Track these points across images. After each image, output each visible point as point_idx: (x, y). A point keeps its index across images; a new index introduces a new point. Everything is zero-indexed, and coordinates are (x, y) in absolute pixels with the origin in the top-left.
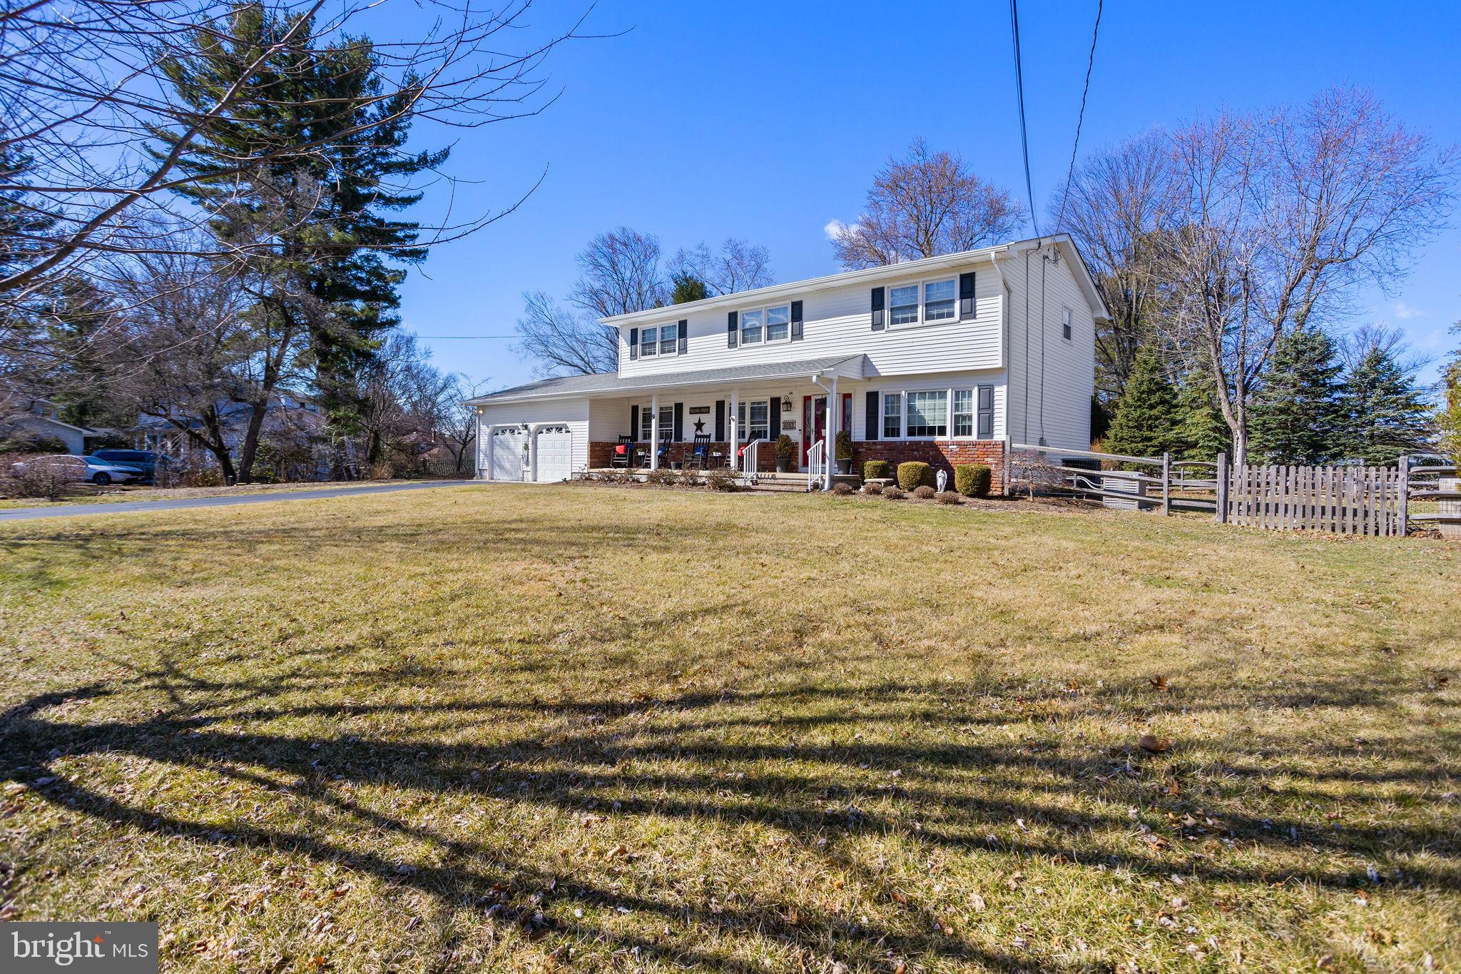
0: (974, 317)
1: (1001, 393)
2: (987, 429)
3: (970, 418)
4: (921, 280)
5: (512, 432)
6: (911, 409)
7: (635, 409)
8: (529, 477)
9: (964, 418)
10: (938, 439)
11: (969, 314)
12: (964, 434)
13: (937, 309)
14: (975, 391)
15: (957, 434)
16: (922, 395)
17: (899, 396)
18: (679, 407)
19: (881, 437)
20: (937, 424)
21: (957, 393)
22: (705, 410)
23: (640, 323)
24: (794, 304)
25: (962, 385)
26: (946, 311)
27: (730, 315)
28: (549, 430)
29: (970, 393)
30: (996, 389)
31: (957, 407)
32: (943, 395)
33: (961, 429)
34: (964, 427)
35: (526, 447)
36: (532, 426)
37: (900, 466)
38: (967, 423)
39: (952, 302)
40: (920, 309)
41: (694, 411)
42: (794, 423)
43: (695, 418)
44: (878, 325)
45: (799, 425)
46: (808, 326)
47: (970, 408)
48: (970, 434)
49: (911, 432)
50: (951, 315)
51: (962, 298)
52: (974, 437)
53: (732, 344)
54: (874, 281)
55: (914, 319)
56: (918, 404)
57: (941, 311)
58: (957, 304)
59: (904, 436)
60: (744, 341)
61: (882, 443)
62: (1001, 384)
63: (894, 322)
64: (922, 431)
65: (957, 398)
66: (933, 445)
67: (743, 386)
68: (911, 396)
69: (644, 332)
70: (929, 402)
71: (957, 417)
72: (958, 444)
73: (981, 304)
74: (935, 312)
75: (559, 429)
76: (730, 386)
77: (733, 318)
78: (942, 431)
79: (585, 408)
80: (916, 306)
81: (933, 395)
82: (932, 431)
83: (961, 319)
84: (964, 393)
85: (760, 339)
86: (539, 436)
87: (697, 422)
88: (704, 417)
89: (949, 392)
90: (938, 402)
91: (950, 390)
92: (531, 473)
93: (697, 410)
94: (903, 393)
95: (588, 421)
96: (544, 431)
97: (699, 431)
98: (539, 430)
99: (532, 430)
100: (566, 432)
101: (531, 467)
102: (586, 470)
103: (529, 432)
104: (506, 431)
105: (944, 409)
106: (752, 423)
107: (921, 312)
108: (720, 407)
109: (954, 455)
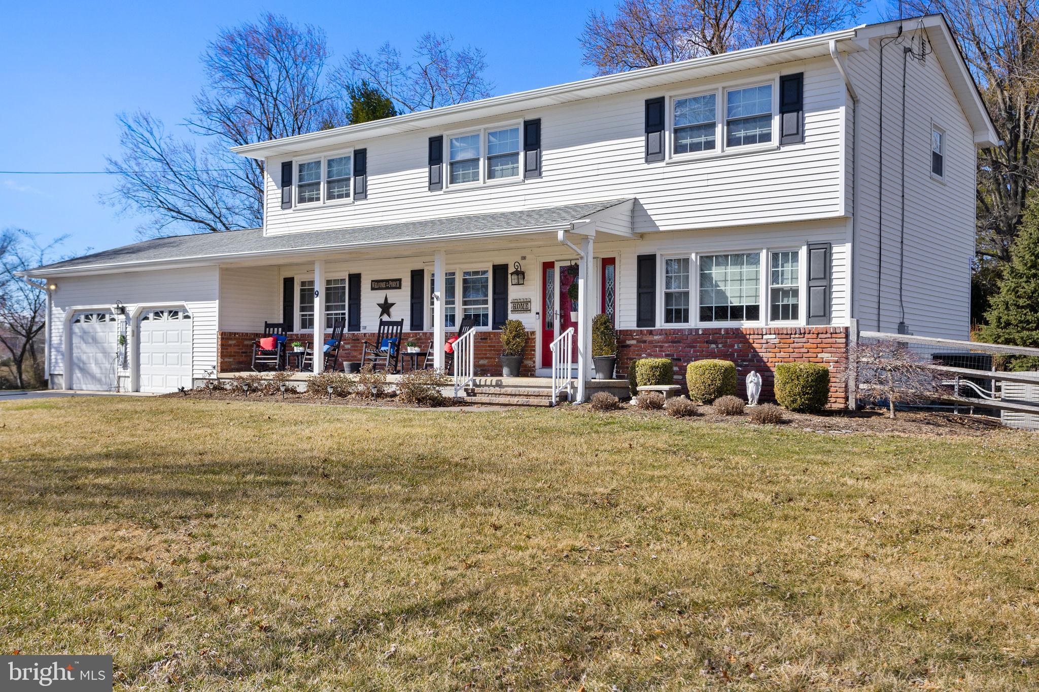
0: (802, 141)
1: (842, 255)
2: (821, 310)
3: (795, 293)
4: (720, 85)
5: (101, 317)
6: (705, 279)
7: (289, 283)
8: (127, 386)
9: (786, 293)
10: (746, 325)
11: (793, 135)
12: (786, 317)
13: (745, 130)
14: (803, 253)
15: (775, 317)
16: (723, 259)
17: (687, 261)
18: (355, 279)
19: (660, 322)
20: (745, 303)
21: (775, 256)
22: (395, 284)
23: (296, 153)
24: (527, 124)
25: (782, 243)
26: (757, 132)
27: (432, 140)
28: (158, 314)
29: (795, 255)
30: (835, 249)
31: (775, 277)
32: (753, 259)
33: (781, 311)
34: (786, 307)
35: (123, 341)
36: (132, 309)
37: (691, 367)
38: (791, 301)
39: (769, 117)
40: (719, 129)
41: (378, 285)
42: (528, 302)
43: (380, 296)
44: (653, 154)
45: (536, 306)
46: (548, 156)
47: (794, 278)
48: (795, 316)
49: (705, 315)
50: (766, 138)
51: (783, 112)
52: (801, 322)
53: (434, 184)
54: (650, 88)
55: (710, 145)
56: (716, 272)
57: (750, 133)
58: (776, 121)
59: (694, 322)
60: (453, 180)
61: (661, 332)
62: (842, 242)
63: (679, 149)
64: (722, 313)
65: (775, 264)
66: (738, 334)
67: (453, 248)
68: (706, 261)
69: (301, 167)
70: (732, 270)
71: (775, 293)
72: (778, 332)
73: (812, 120)
74: (742, 134)
75: (174, 313)
76: (429, 249)
77: (436, 146)
78: (753, 313)
79: (213, 281)
80: (712, 126)
81: (737, 259)
82: (736, 313)
83: (782, 143)
84: (785, 255)
85: (475, 177)
86: (144, 324)
87: (382, 302)
88: (392, 295)
89: (763, 255)
90: (746, 269)
91: (764, 251)
92: (130, 379)
93: (383, 285)
94: (693, 256)
95: (217, 301)
96: (151, 316)
97: (385, 316)
98: (143, 316)
99: (131, 314)
100: (185, 317)
101: (130, 371)
102: (215, 374)
103: (127, 318)
104: (92, 316)
105: (755, 279)
106: (465, 303)
107: (721, 133)
108: (418, 278)
109: (771, 348)
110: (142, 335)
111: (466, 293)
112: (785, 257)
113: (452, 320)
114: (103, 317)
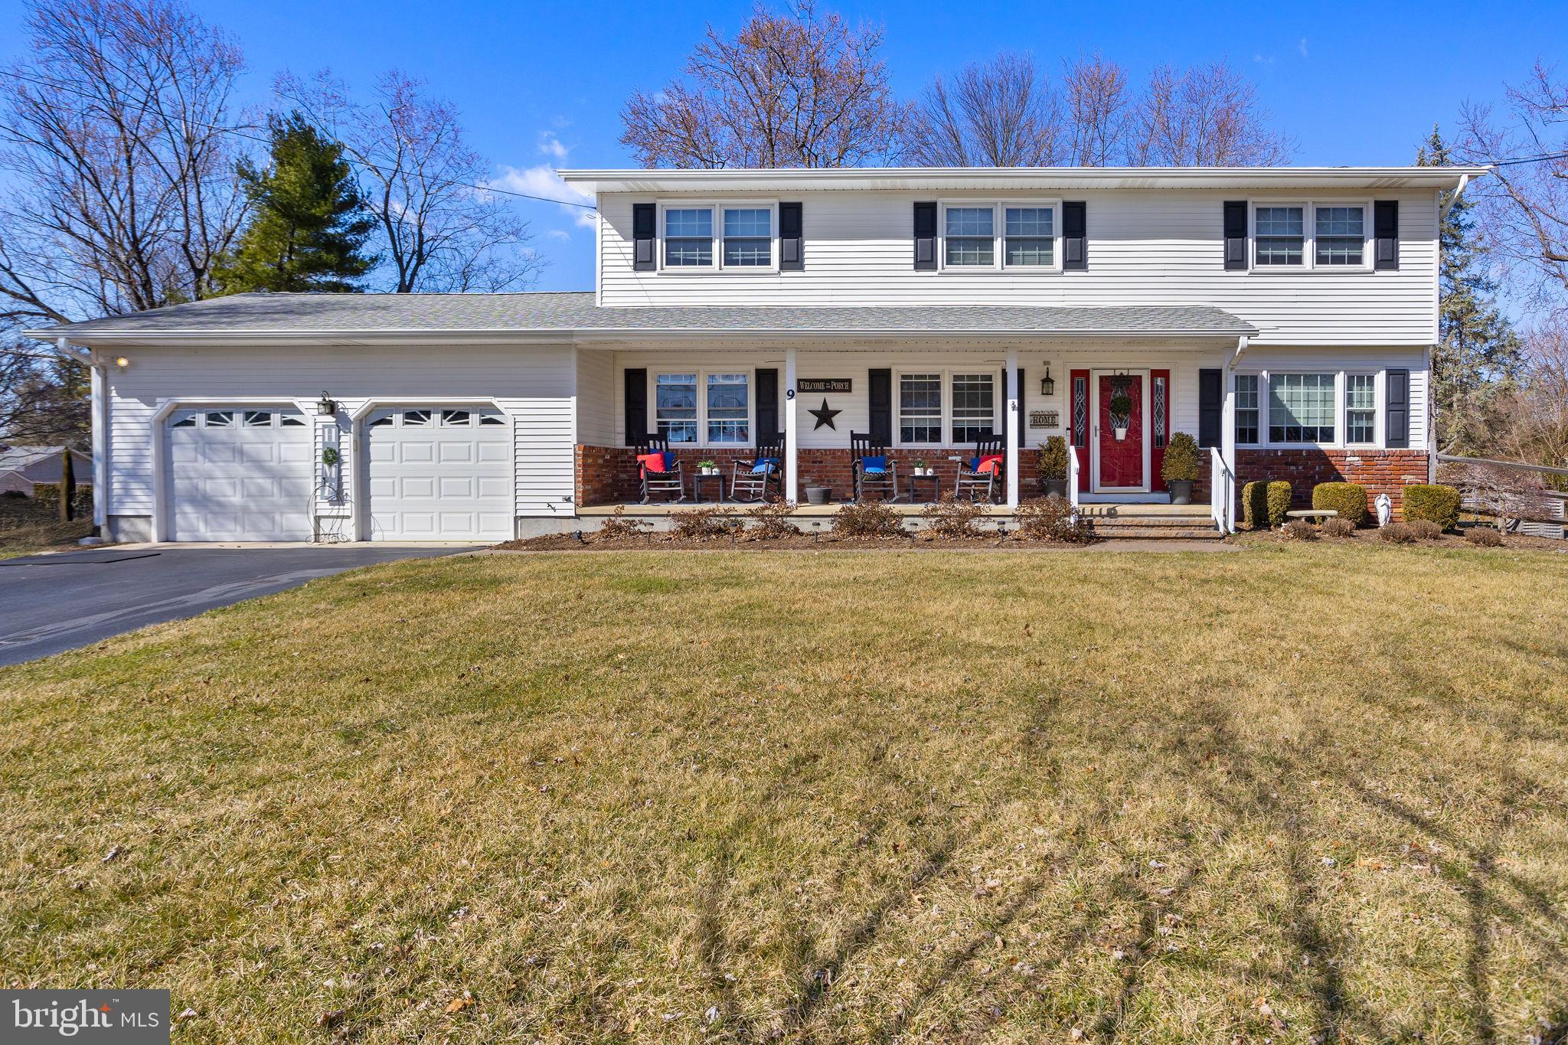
1: (1420, 383)
2: (1399, 434)
3: (1370, 416)
4: (1310, 200)
6: (1274, 400)
7: (636, 377)
8: (349, 531)
9: (1359, 415)
10: (1324, 446)
11: (1387, 261)
12: (1359, 440)
13: (1338, 250)
14: (1380, 379)
15: (1350, 440)
16: (1294, 380)
17: (1254, 379)
18: (767, 380)
20: (1319, 424)
21: (1350, 379)
23: (664, 194)
25: (1360, 367)
26: (1346, 252)
27: (918, 206)
29: (1371, 380)
30: (1412, 376)
31: (1350, 400)
32: (1329, 380)
33: (1360, 432)
34: (1359, 430)
35: (332, 457)
36: (354, 406)
38: (1364, 424)
39: (1360, 241)
40: (1309, 245)
41: (806, 385)
42: (1054, 415)
43: (815, 401)
45: (1064, 420)
46: (1096, 248)
47: (1371, 402)
48: (1370, 439)
49: (1275, 435)
52: (1379, 444)
53: (924, 261)
54: (1229, 190)
56: (1283, 392)
59: (1264, 442)
60: (950, 260)
62: (1420, 369)
63: (1262, 260)
64: (1295, 433)
65: (1350, 387)
68: (1276, 379)
69: (670, 213)
70: (1301, 390)
71: (1350, 414)
72: (1363, 455)
73: (1407, 249)
74: (1329, 252)
75: (459, 415)
77: (927, 214)
79: (570, 368)
81: (1310, 380)
82: (1310, 434)
83: (1376, 268)
84: (1361, 380)
85: (988, 260)
86: (377, 432)
87: (819, 407)
88: (834, 401)
89: (1340, 379)
90: (1318, 391)
91: (1342, 373)
92: (353, 520)
93: (821, 386)
94: (1265, 373)
95: (574, 399)
96: (398, 418)
97: (825, 427)
98: (379, 417)
99: (352, 414)
100: (485, 422)
101: (349, 508)
102: (569, 509)
103: (342, 421)
104: (230, 415)
105: (1328, 400)
106: (955, 414)
107: (1309, 248)
108: (879, 380)
109: (1354, 470)
110: (374, 449)
111: (957, 401)
112: (1360, 380)
113: (936, 434)
114: (259, 417)
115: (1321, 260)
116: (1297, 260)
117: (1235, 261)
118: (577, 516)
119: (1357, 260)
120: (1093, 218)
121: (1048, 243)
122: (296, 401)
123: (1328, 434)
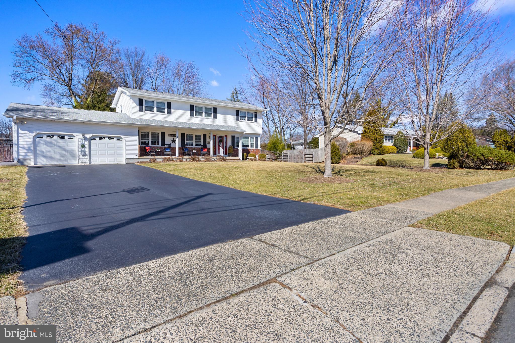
1: (259, 139)
2: (257, 146)
3: (253, 143)
4: (247, 111)
8: (87, 162)
10: (248, 148)
11: (256, 121)
13: (250, 119)
14: (255, 138)
22: (175, 136)
25: (252, 136)
27: (190, 105)
31: (251, 141)
32: (248, 138)
33: (252, 146)
35: (83, 146)
39: (253, 118)
41: (171, 135)
43: (171, 138)
46: (218, 115)
47: (253, 141)
51: (255, 117)
53: (192, 115)
54: (237, 108)
60: (196, 115)
62: (259, 137)
63: (241, 119)
66: (248, 150)
69: (146, 102)
70: (245, 140)
73: (258, 120)
79: (135, 131)
81: (246, 138)
82: (246, 146)
85: (202, 116)
86: (92, 141)
89: (250, 138)
92: (88, 160)
95: (138, 136)
96: (98, 139)
97: (174, 143)
98: (93, 138)
99: (88, 137)
100: (117, 140)
101: (87, 157)
102: (137, 157)
103: (85, 138)
104: (53, 136)
105: (248, 141)
106: (195, 141)
107: (246, 118)
108: (183, 135)
109: (252, 152)
110: (92, 144)
111: (196, 139)
112: (252, 138)
113: (192, 145)
114: (62, 137)
115: (248, 120)
116: (245, 120)
117: (237, 119)
118: (139, 158)
119: (252, 120)
120: (218, 110)
121: (211, 114)
122: (74, 134)
123: (248, 146)
